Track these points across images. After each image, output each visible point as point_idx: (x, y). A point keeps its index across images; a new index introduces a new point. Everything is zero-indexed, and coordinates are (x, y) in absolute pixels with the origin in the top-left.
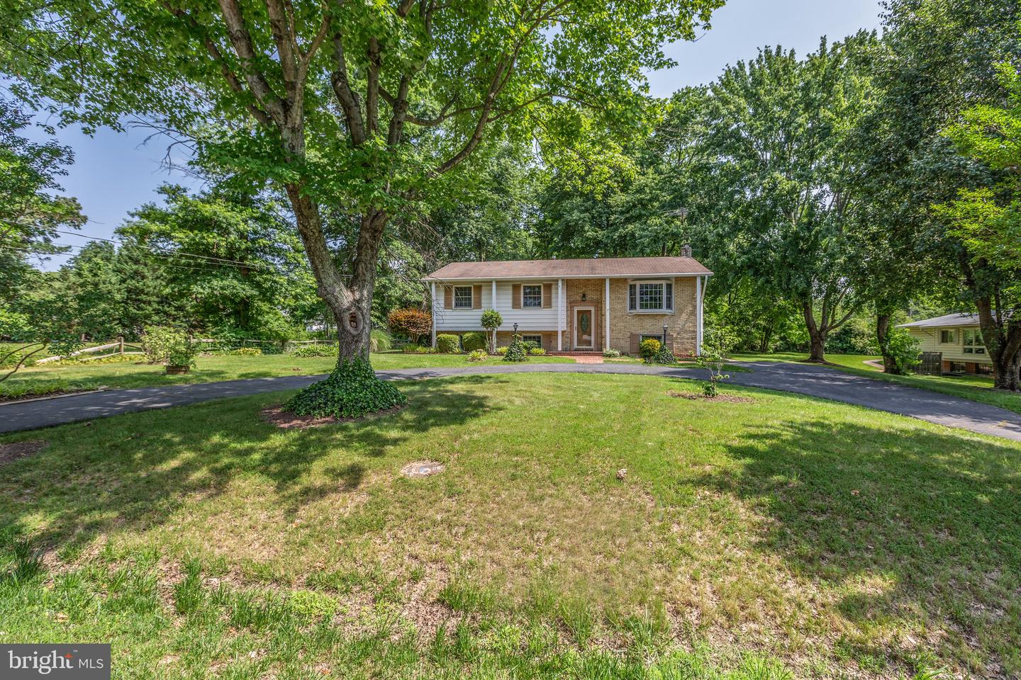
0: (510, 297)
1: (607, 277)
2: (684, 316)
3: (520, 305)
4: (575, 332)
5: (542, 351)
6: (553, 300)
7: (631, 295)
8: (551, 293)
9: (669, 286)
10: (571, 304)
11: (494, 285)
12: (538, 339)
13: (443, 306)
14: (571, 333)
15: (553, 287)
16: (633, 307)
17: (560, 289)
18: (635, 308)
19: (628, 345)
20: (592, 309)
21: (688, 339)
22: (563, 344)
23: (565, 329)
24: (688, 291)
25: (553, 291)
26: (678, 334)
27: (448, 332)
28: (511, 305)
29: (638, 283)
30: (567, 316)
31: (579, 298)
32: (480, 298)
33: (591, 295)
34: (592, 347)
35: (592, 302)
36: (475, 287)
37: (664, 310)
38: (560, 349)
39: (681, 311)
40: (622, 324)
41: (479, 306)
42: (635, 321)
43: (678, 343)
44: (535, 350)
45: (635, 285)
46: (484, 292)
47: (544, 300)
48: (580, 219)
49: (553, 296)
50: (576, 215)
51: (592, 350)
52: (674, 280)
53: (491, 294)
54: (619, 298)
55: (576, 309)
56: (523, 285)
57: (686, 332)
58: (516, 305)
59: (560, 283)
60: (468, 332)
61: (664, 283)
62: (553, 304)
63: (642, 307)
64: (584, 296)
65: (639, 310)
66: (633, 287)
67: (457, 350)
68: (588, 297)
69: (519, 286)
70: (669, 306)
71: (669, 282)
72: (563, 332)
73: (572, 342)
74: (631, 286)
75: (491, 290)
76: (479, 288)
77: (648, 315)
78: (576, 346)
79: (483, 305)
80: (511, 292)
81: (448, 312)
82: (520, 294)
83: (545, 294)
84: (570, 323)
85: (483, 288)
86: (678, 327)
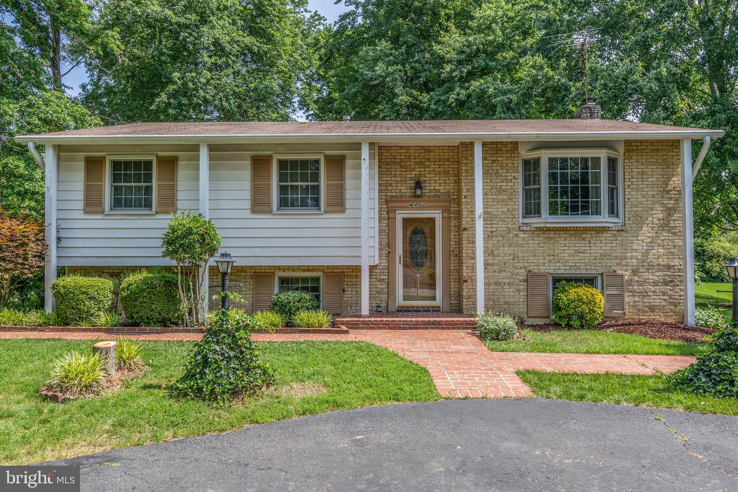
0: (247, 185)
1: (478, 138)
2: (646, 232)
3: (269, 204)
4: (400, 270)
5: (321, 318)
6: (349, 194)
7: (527, 182)
8: (342, 178)
9: (612, 163)
10: (388, 204)
11: (204, 154)
12: (311, 286)
13: (80, 205)
14: (390, 270)
15: (349, 162)
16: (532, 209)
17: (365, 165)
18: (538, 212)
19: (521, 297)
20: (437, 215)
21: (655, 284)
22: (371, 297)
23: (377, 262)
24: (654, 174)
25: (349, 172)
26: (635, 272)
27: (87, 271)
28: (247, 205)
29: (545, 156)
30: (381, 231)
31: (406, 190)
32: (173, 189)
33: (436, 184)
34: (438, 302)
35: (437, 200)
36: (161, 160)
37: (603, 219)
38: (365, 310)
39: (640, 221)
40: (508, 250)
41: (169, 204)
42: (536, 243)
43: (633, 293)
44: (303, 316)
45: (537, 162)
46: (182, 174)
47: (328, 194)
48: (388, 74)
49: (349, 183)
50: (380, 68)
51: (436, 310)
52: (621, 149)
53: (197, 178)
54: (500, 191)
55: (400, 215)
56: (276, 157)
57: (650, 267)
58: (259, 204)
59: (365, 152)
60: (135, 269)
61: (602, 154)
62: (349, 204)
63: (553, 211)
64: (418, 185)
65: (546, 219)
66: (531, 166)
67: (103, 318)
68: (428, 188)
69: (267, 160)
70: (613, 211)
71: (613, 154)
72: (372, 268)
73: (391, 292)
74: (526, 163)
75: (197, 168)
76: (170, 164)
77: (566, 230)
78: (400, 301)
79: (180, 205)
80: (247, 174)
81: (96, 221)
82: (269, 178)
83: (328, 178)
84: (387, 247)
85: (181, 163)
86: (634, 256)
